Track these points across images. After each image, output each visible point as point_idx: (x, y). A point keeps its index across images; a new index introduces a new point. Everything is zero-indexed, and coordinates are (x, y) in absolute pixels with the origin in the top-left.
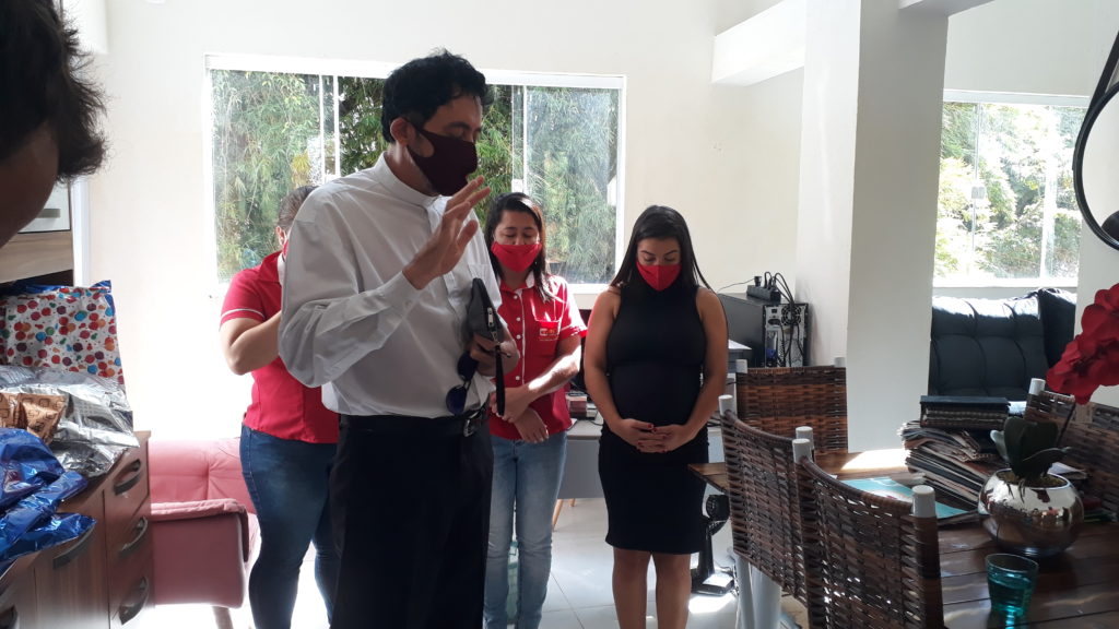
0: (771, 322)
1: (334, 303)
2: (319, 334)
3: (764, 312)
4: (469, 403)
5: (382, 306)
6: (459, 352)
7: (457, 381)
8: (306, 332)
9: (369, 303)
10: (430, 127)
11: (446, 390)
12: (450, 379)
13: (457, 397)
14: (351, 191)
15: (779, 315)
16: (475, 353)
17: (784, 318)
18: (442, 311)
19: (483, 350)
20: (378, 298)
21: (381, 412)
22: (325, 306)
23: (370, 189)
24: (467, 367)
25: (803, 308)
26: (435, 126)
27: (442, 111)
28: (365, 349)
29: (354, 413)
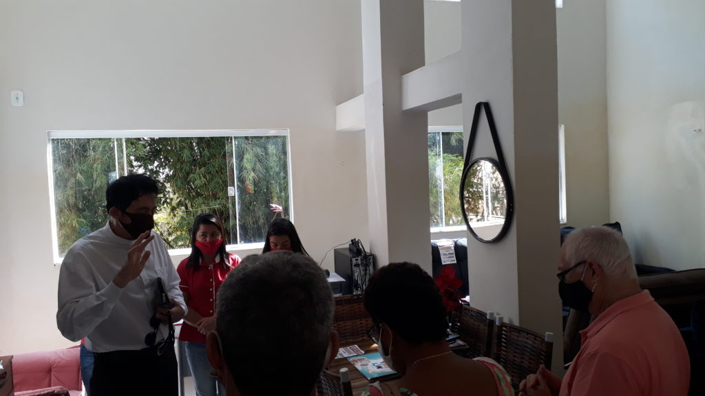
0: (355, 266)
1: (82, 300)
2: (76, 315)
3: (351, 261)
4: (158, 339)
5: (104, 299)
6: (150, 315)
7: (151, 330)
8: (69, 316)
9: (98, 298)
10: (128, 210)
11: (144, 336)
12: (146, 329)
13: (150, 338)
14: (91, 243)
15: (359, 262)
16: (158, 316)
17: (362, 263)
18: (140, 296)
19: (162, 313)
20: (102, 295)
21: (112, 350)
22: (78, 302)
23: (101, 241)
24: (155, 323)
25: (372, 257)
26: (132, 209)
27: (134, 203)
28: (99, 321)
29: (100, 352)
